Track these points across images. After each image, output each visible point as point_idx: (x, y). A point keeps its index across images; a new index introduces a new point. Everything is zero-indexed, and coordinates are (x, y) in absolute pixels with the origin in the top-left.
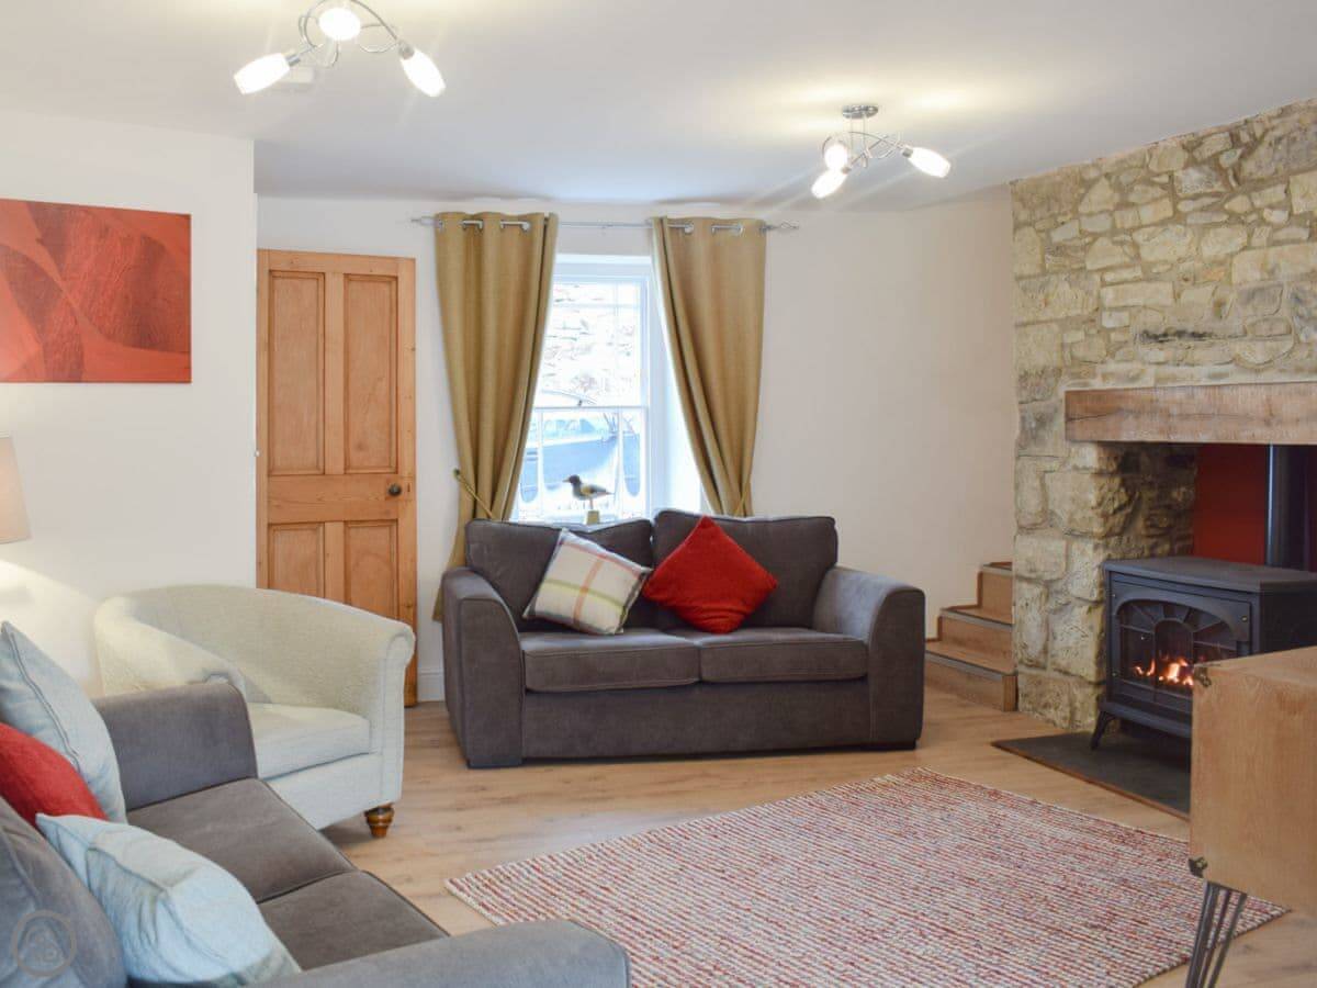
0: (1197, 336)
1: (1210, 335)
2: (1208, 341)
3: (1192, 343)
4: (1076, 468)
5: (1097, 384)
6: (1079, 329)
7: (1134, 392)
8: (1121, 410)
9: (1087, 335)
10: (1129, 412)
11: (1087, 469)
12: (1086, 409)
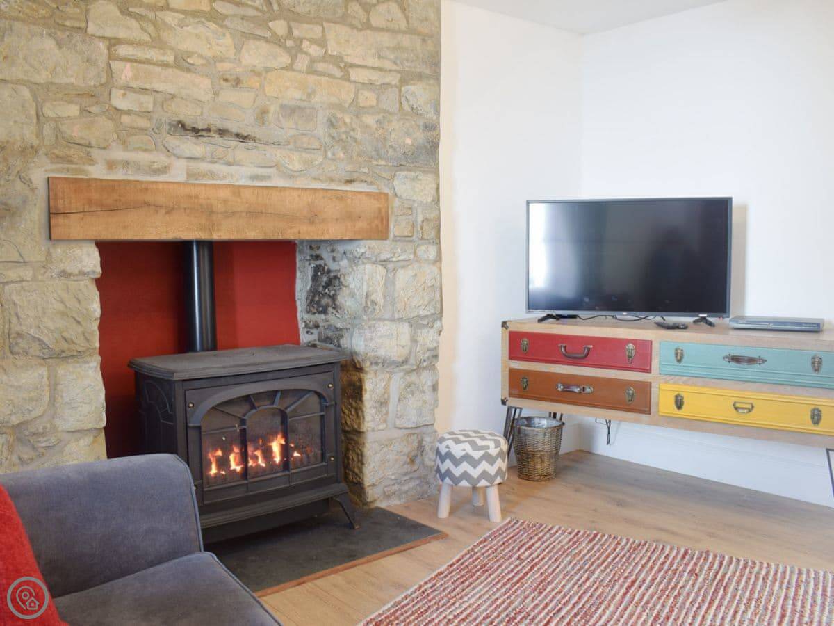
0: (241, 138)
1: (254, 139)
2: (251, 143)
3: (233, 143)
4: (65, 274)
5: (97, 172)
6: (70, 102)
7: (166, 186)
8: (147, 204)
9: (85, 111)
10: (157, 207)
11: (84, 274)
12: (90, 202)
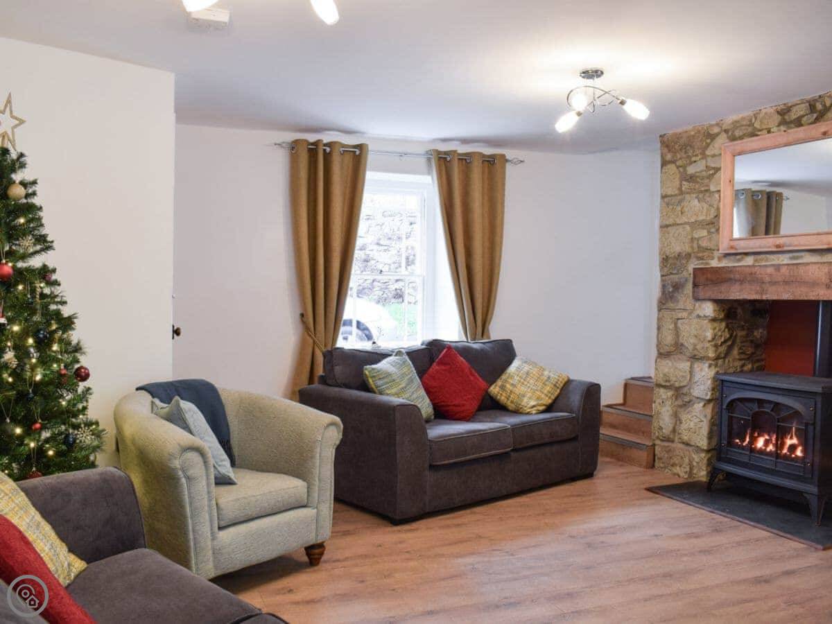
4: (699, 316)
5: (714, 263)
6: (704, 229)
7: (740, 269)
8: (731, 279)
9: (709, 232)
10: (736, 281)
11: (706, 317)
12: (707, 279)
